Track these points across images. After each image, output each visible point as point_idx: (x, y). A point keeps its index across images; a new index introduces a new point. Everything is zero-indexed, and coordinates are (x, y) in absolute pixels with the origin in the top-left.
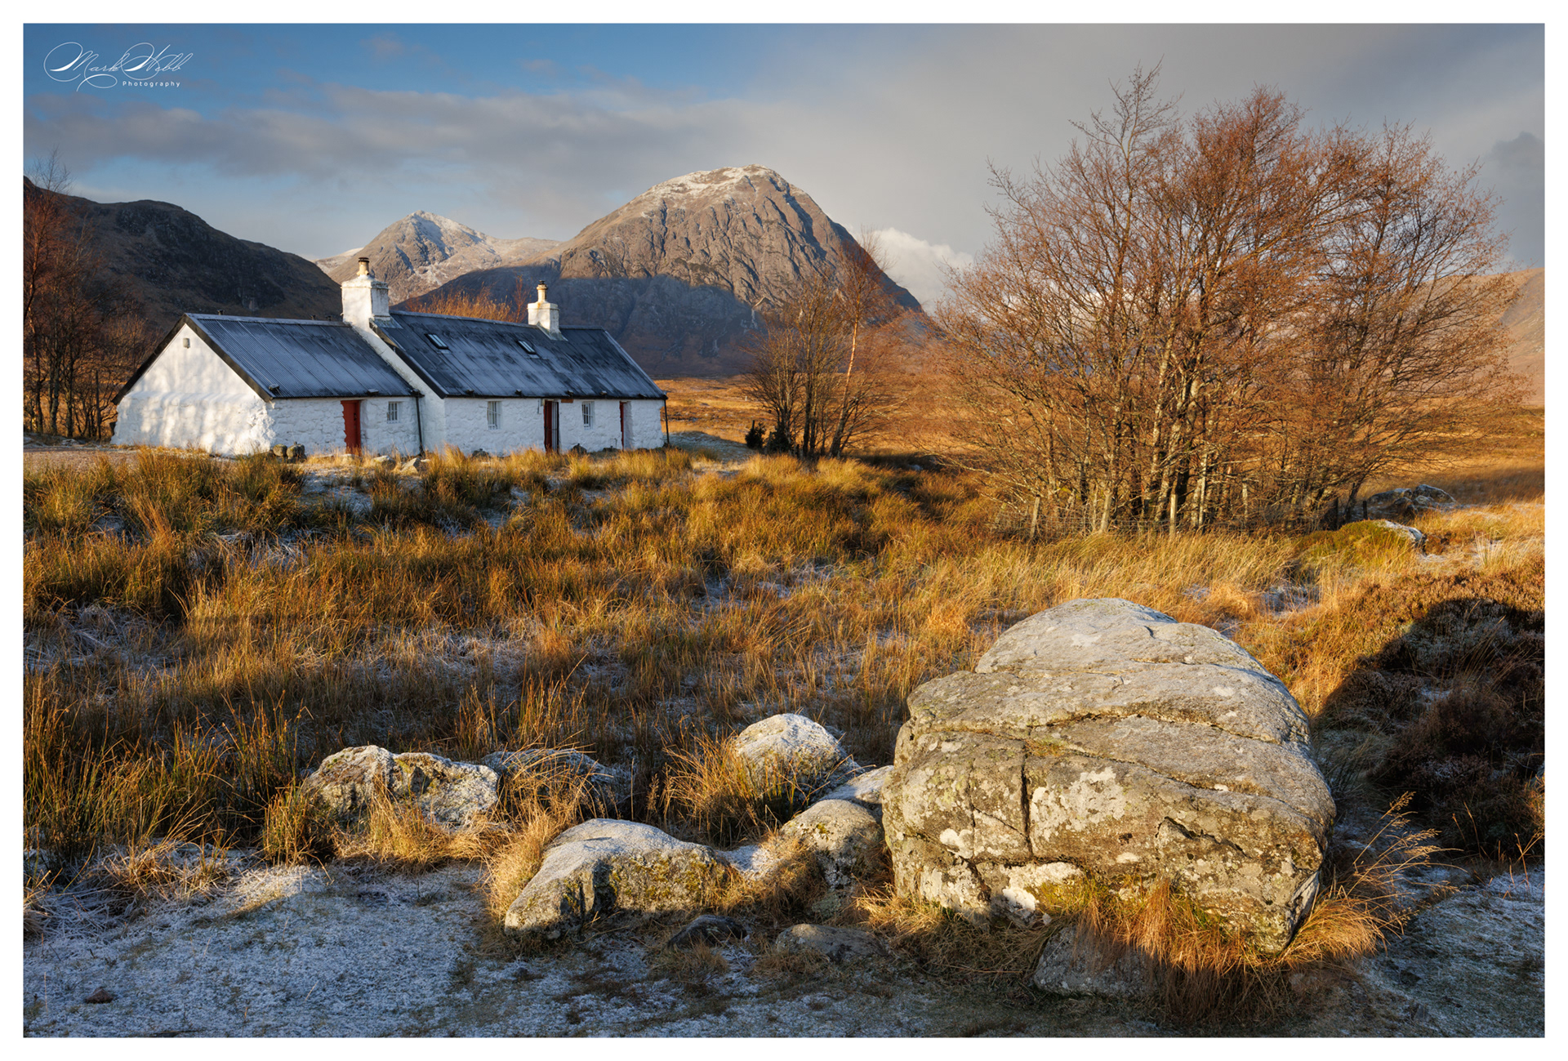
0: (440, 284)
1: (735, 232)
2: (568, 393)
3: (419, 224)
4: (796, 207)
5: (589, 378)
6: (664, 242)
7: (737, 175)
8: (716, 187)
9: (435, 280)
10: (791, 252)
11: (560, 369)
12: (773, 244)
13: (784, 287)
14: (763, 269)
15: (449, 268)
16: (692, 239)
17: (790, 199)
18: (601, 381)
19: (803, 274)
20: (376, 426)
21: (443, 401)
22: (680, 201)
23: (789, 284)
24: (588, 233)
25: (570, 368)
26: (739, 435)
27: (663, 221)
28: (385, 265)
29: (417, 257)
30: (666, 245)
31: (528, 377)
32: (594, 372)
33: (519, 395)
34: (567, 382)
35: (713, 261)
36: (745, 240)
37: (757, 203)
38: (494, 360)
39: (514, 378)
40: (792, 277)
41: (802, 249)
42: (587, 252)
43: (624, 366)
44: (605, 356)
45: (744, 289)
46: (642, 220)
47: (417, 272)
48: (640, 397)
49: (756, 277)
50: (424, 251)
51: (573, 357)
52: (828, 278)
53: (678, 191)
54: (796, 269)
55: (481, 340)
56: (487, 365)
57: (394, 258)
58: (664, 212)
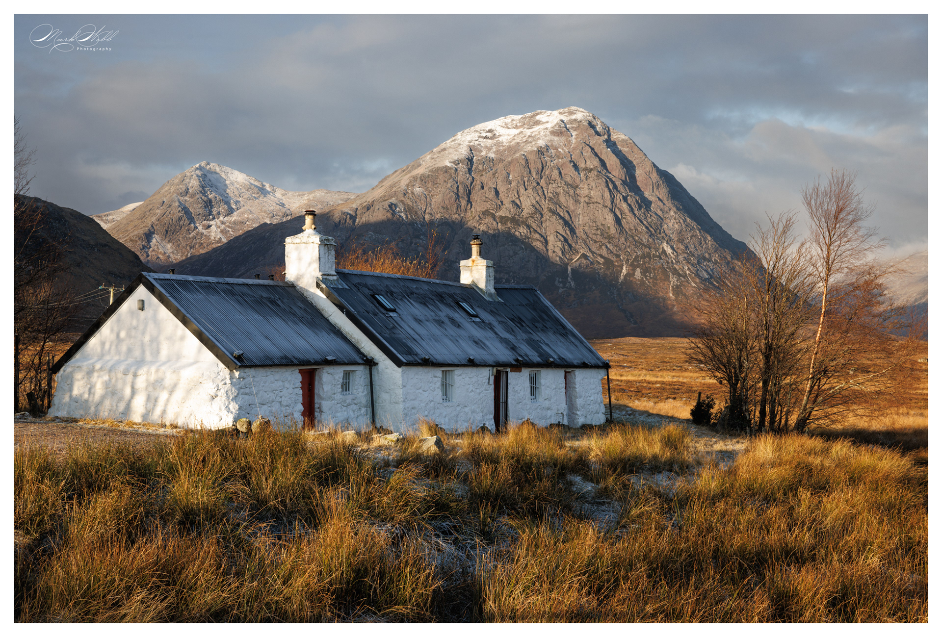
0: (224, 240)
1: (550, 181)
2: (517, 360)
3: (204, 176)
4: (618, 153)
5: (532, 344)
6: (470, 193)
7: (551, 119)
8: (528, 132)
9: (219, 236)
10: (612, 202)
11: (505, 335)
12: (592, 193)
13: (605, 241)
14: (581, 220)
15: (235, 223)
16: (502, 189)
17: (611, 144)
18: (544, 347)
19: (626, 227)
20: (330, 398)
21: (400, 370)
22: (489, 149)
23: (610, 238)
24: (387, 184)
25: (511, 331)
26: (683, 410)
27: (470, 170)
28: (166, 220)
29: (201, 211)
30: (474, 197)
31: (476, 343)
32: (535, 337)
33: (472, 363)
34: (513, 348)
35: (525, 214)
36: (561, 190)
37: (574, 149)
38: (440, 323)
39: (463, 344)
40: (613, 231)
41: (625, 199)
42: (386, 204)
43: (563, 332)
44: (541, 317)
45: (559, 244)
46: (446, 170)
47: (200, 228)
48: (584, 366)
49: (573, 231)
50: (209, 204)
51: (512, 320)
52: (656, 231)
53: (486, 138)
54: (618, 221)
55: (424, 301)
56: (435, 330)
57: (176, 212)
58: (470, 160)
